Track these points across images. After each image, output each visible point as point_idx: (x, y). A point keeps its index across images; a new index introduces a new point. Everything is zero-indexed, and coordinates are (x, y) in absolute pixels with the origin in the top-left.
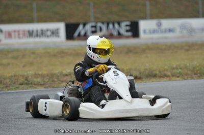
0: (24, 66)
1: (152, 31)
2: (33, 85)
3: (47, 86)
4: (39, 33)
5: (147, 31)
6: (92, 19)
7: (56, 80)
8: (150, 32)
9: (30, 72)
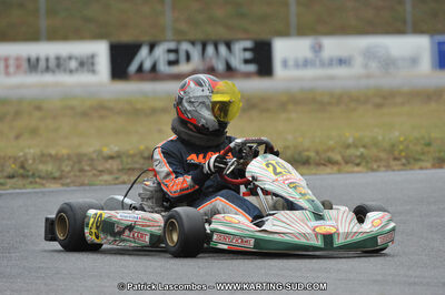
0: (18, 137)
1: (301, 63)
2: (37, 180)
3: (68, 181)
4: (52, 63)
5: (291, 63)
6: (169, 34)
7: (87, 168)
8: (297, 65)
9: (30, 149)
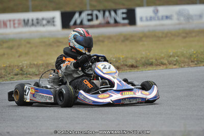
0: (19, 56)
1: (149, 18)
2: (29, 76)
4: (35, 22)
5: (144, 19)
6: (88, 7)
8: (147, 20)
9: (25, 62)
